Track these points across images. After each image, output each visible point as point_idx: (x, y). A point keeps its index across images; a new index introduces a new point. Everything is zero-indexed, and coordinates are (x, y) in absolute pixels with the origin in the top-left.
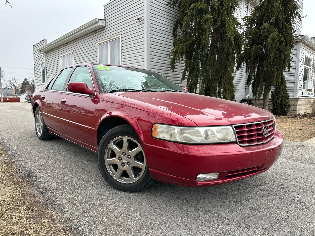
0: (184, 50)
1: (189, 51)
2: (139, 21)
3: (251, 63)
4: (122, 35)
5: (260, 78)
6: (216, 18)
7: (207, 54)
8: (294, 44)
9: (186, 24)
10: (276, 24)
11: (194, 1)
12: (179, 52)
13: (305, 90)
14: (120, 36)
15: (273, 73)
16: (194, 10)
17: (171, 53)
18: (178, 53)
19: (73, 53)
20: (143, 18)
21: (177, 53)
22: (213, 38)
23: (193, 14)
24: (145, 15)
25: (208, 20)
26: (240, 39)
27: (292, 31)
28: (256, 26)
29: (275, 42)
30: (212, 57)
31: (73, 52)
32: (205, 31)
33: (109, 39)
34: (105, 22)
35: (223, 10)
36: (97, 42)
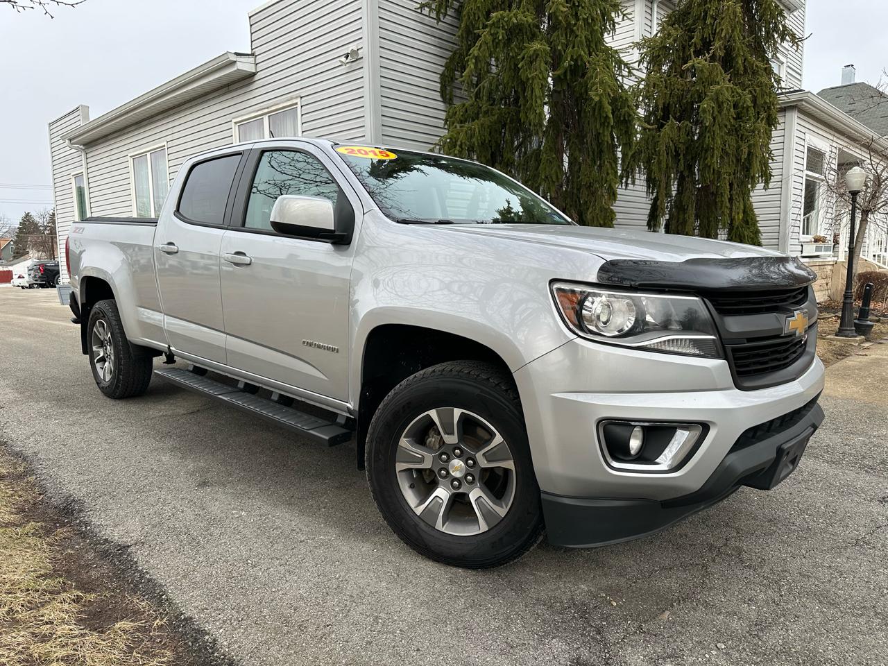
0: (474, 139)
1: (490, 141)
2: (348, 60)
3: (660, 169)
4: (303, 99)
5: (687, 209)
6: (560, 50)
7: (537, 153)
8: (779, 115)
9: (476, 64)
10: (727, 61)
11: (498, 3)
12: (459, 143)
13: (810, 237)
14: (298, 100)
15: (722, 196)
16: (499, 28)
17: (438, 147)
18: (458, 148)
19: (166, 147)
20: (359, 51)
21: (455, 146)
22: (553, 106)
23: (497, 41)
24: (364, 44)
25: (537, 57)
26: (628, 106)
27: (773, 80)
28: (671, 68)
29: (725, 111)
30: (554, 158)
31: (164, 146)
32: (529, 87)
33: (266, 111)
34: (255, 61)
36: (234, 118)
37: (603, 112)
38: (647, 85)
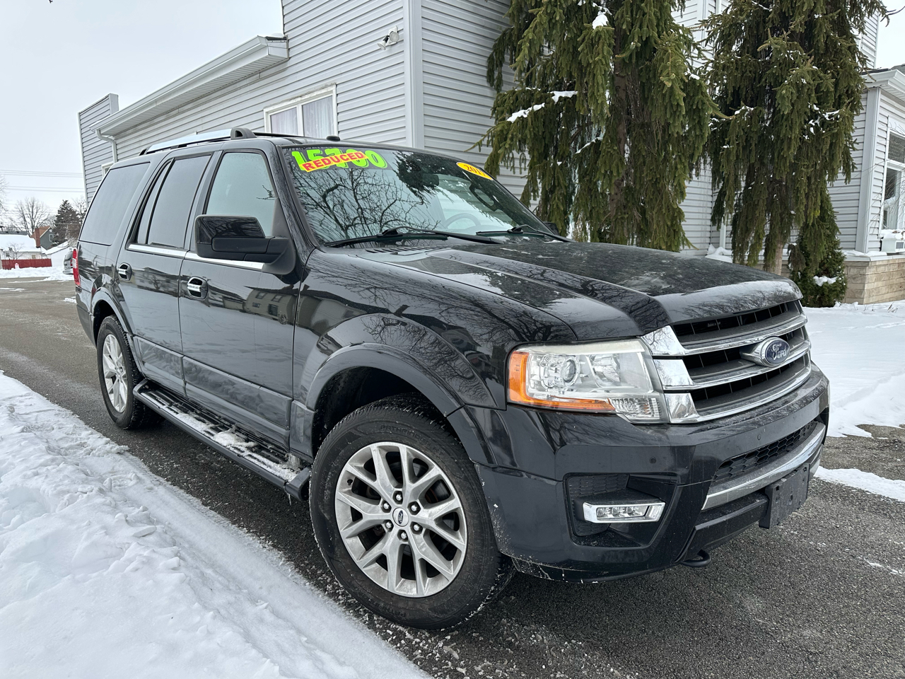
0: (527, 132)
1: (543, 133)
2: (387, 44)
3: (728, 161)
4: (338, 87)
5: (758, 204)
6: (625, 30)
7: (597, 144)
8: (862, 97)
9: (530, 48)
10: (807, 39)
12: (510, 136)
14: (333, 89)
15: (798, 190)
16: (556, 6)
18: (508, 141)
20: (400, 34)
21: (505, 140)
22: (615, 90)
23: (553, 21)
24: (405, 25)
25: (599, 39)
27: (857, 60)
28: (742, 47)
30: (614, 150)
32: (590, 73)
33: (299, 99)
34: (288, 45)
35: (646, 5)
36: (265, 108)
37: (674, 100)
38: (715, 67)
